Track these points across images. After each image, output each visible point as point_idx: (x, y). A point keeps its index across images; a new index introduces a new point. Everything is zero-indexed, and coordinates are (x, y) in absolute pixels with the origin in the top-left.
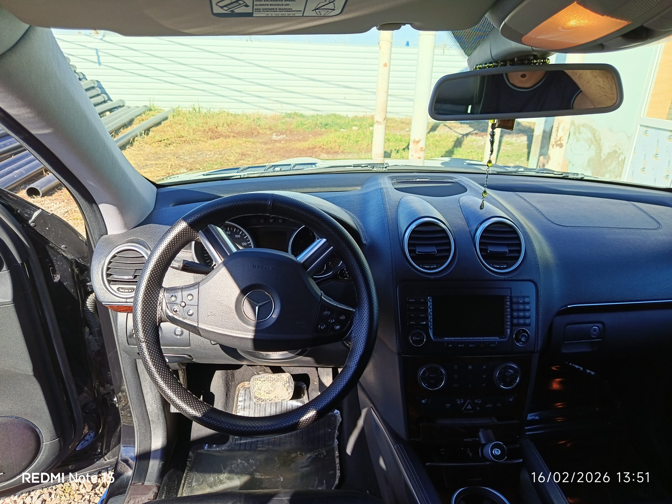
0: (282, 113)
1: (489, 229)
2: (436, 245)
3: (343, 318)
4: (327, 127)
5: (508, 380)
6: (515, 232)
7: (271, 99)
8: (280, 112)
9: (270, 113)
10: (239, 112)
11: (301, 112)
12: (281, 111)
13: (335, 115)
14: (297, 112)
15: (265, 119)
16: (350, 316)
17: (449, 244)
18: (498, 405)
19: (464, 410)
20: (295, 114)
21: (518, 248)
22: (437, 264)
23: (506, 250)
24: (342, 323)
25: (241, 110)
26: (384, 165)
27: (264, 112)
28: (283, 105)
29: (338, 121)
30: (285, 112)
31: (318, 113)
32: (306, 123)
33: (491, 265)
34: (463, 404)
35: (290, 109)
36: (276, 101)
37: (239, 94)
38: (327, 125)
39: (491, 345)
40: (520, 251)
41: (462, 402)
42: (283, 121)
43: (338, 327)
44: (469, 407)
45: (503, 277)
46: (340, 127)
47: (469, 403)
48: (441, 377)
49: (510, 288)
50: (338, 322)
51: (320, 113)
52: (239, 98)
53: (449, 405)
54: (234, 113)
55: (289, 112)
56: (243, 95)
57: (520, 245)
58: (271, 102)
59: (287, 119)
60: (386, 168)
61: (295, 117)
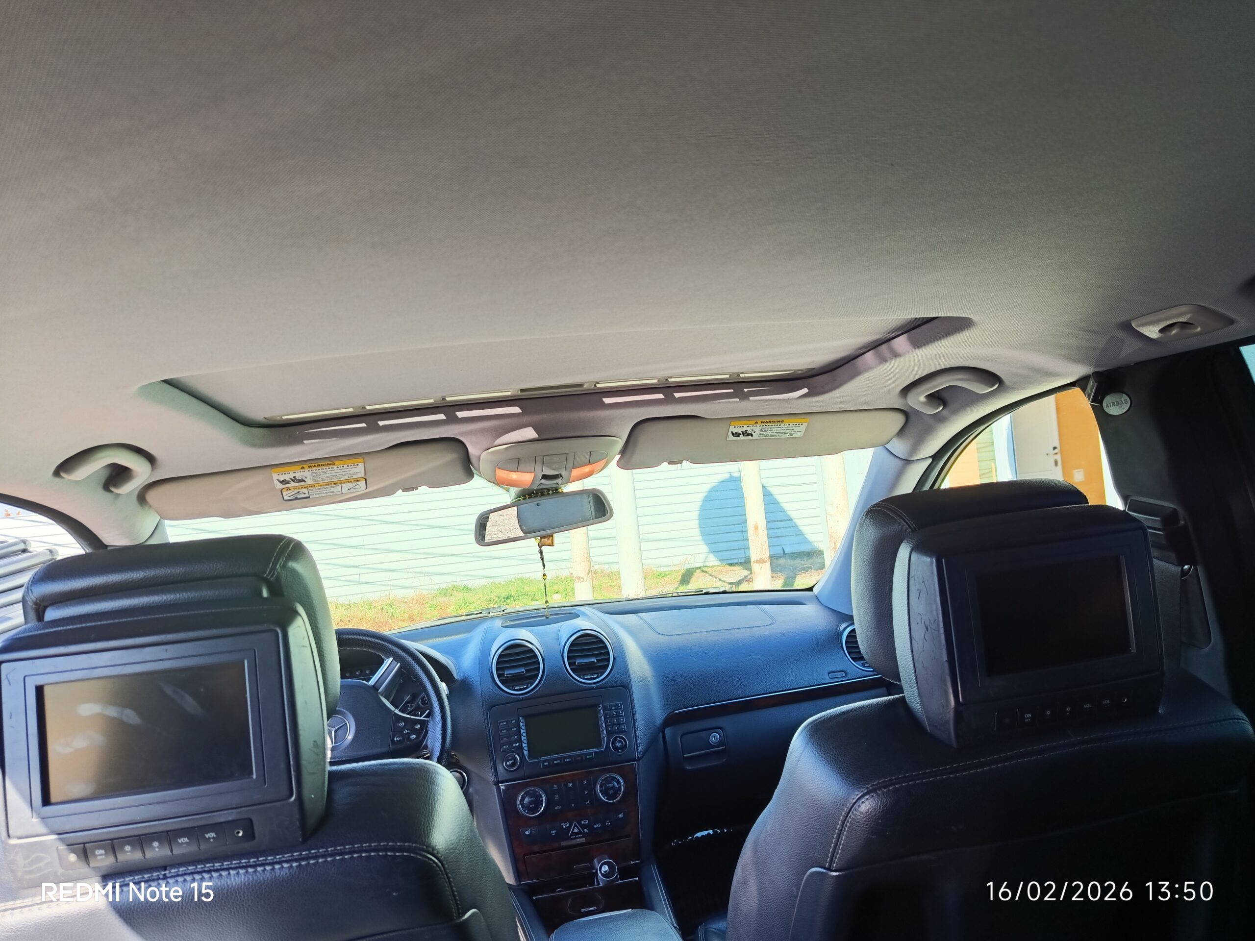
0: (433, 589)
1: (576, 642)
2: (525, 665)
3: (418, 727)
4: (509, 601)
5: (611, 792)
6: (602, 641)
7: (411, 570)
8: (428, 590)
9: (410, 594)
10: (356, 599)
11: (464, 584)
12: (430, 587)
13: (521, 580)
14: (456, 584)
15: (402, 605)
16: (424, 724)
17: (538, 662)
18: (607, 824)
19: (571, 835)
20: (454, 588)
21: (607, 657)
22: (527, 684)
23: (594, 659)
24: (418, 732)
25: (360, 596)
26: (501, 609)
27: (400, 593)
28: (433, 577)
29: (527, 588)
30: (436, 587)
31: (493, 580)
32: (474, 600)
33: (582, 676)
34: (569, 828)
35: (443, 582)
36: (421, 573)
37: (356, 571)
38: (508, 598)
39: (588, 757)
40: (608, 660)
41: (568, 825)
42: (435, 602)
43: (414, 736)
44: (576, 830)
45: (594, 686)
46: (531, 598)
47: (575, 825)
48: (541, 799)
49: (601, 696)
50: (414, 731)
51: (497, 581)
52: (356, 578)
53: (555, 831)
54: (347, 602)
55: (444, 586)
56: (362, 571)
57: (608, 653)
58: (411, 575)
59: (441, 599)
60: (503, 611)
61: (455, 593)
